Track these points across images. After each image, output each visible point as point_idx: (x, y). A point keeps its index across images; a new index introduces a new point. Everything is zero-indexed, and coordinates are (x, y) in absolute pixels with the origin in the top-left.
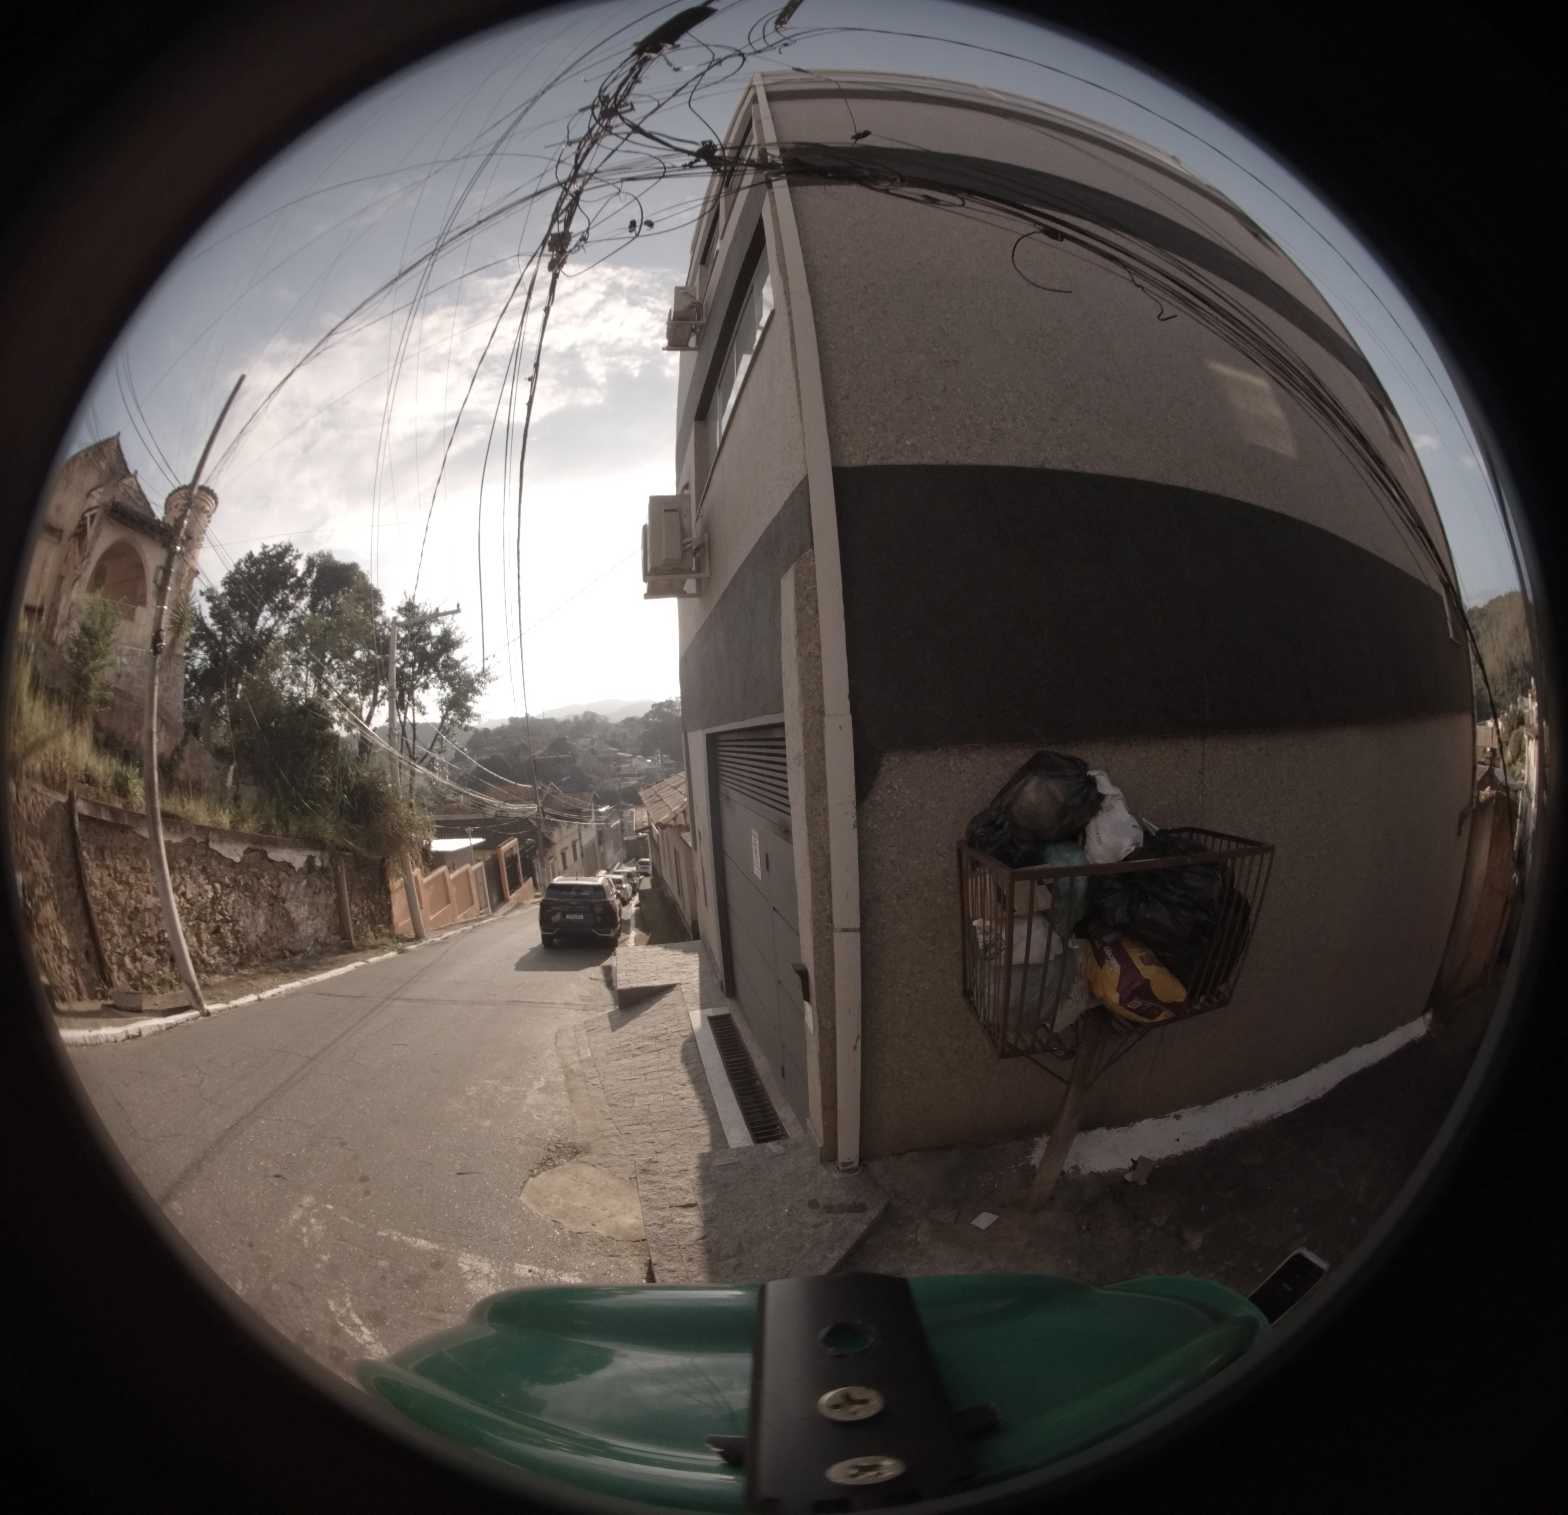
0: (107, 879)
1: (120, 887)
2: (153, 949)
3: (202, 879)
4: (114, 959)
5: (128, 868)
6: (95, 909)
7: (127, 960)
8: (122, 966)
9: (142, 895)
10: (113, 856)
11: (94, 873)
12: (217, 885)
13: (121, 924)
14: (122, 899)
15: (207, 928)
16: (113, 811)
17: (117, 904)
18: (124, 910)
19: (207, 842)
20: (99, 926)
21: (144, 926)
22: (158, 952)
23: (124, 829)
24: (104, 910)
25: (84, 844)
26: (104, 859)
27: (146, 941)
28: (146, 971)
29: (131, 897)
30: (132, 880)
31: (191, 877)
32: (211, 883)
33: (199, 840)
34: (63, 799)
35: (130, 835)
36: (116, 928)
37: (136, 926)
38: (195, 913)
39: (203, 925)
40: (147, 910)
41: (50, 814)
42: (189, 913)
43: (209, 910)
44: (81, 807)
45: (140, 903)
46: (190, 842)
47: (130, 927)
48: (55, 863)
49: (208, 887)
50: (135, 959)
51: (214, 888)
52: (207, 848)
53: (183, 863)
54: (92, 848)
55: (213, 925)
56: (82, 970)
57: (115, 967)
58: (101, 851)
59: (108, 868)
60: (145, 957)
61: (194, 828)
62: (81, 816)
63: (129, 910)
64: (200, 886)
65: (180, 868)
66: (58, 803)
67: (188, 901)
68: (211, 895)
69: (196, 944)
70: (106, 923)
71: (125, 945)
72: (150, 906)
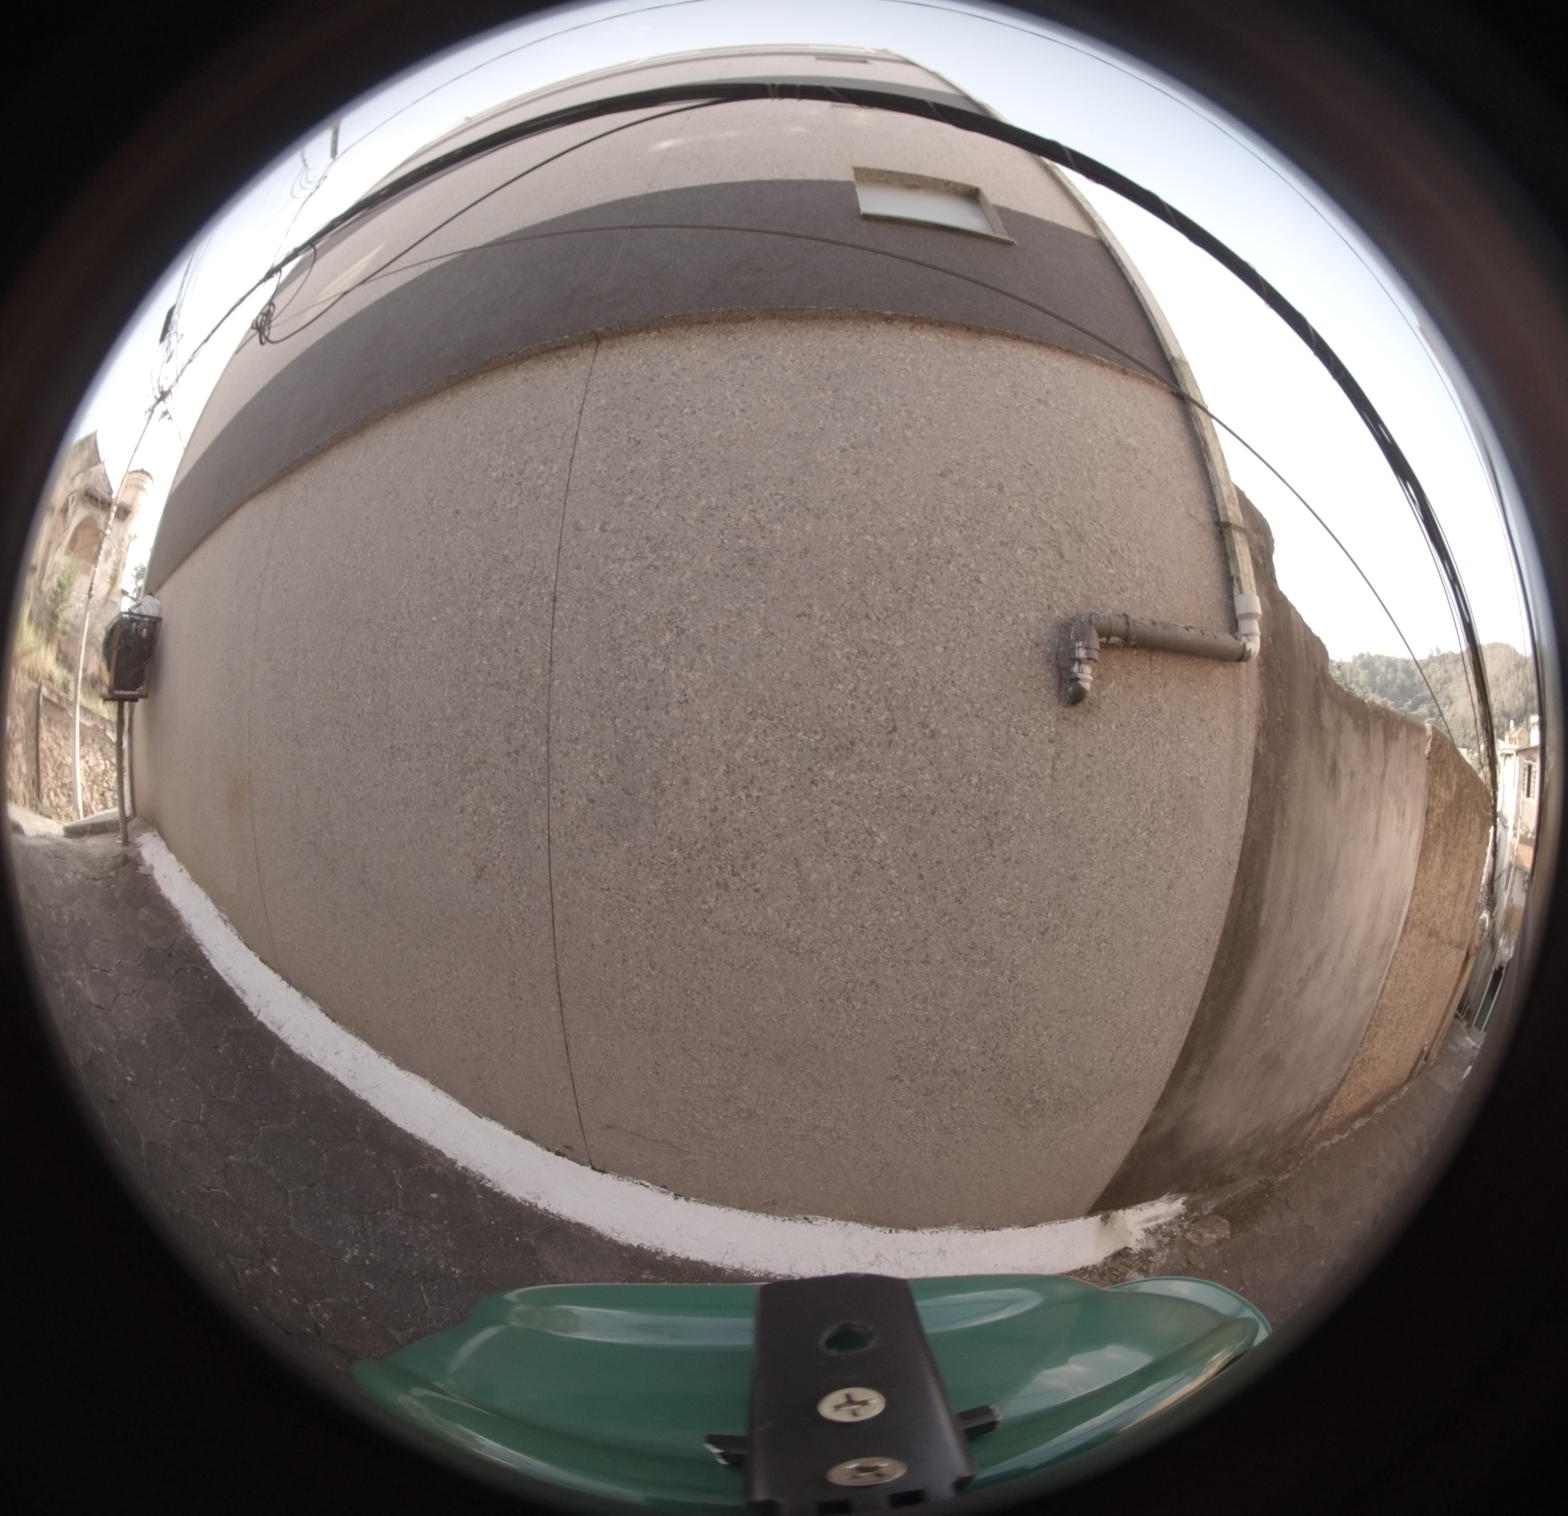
0: (50, 739)
1: (55, 746)
2: (66, 792)
3: (99, 754)
4: (46, 790)
5: (61, 736)
6: (41, 756)
7: (52, 794)
8: (49, 796)
9: (66, 755)
10: (55, 726)
11: (44, 734)
12: (108, 762)
13: (53, 770)
14: (55, 753)
15: (98, 790)
16: (60, 698)
17: (53, 756)
18: (55, 762)
19: (105, 730)
20: (42, 767)
21: (63, 776)
22: (69, 795)
23: (63, 710)
24: (46, 758)
25: (42, 714)
26: (50, 726)
27: (64, 785)
28: (61, 804)
29: (59, 754)
30: (62, 743)
31: (94, 752)
32: (105, 759)
33: (101, 727)
34: (36, 686)
35: (65, 715)
36: (50, 772)
37: (60, 773)
38: (92, 777)
39: (95, 787)
40: (67, 765)
41: (29, 692)
42: (89, 775)
43: (100, 778)
44: (45, 691)
45: (64, 758)
46: (95, 727)
47: (56, 773)
48: (27, 722)
49: (102, 762)
50: (56, 795)
51: (105, 764)
52: (105, 735)
53: (90, 741)
54: (46, 718)
55: (101, 789)
56: (30, 791)
57: (45, 796)
58: (50, 720)
59: (51, 732)
60: (61, 796)
61: (98, 719)
62: (44, 697)
63: (58, 762)
64: (97, 759)
65: (88, 744)
66: (33, 688)
67: (90, 767)
68: (103, 767)
69: (90, 798)
70: (45, 766)
71: (53, 784)
72: (69, 763)
